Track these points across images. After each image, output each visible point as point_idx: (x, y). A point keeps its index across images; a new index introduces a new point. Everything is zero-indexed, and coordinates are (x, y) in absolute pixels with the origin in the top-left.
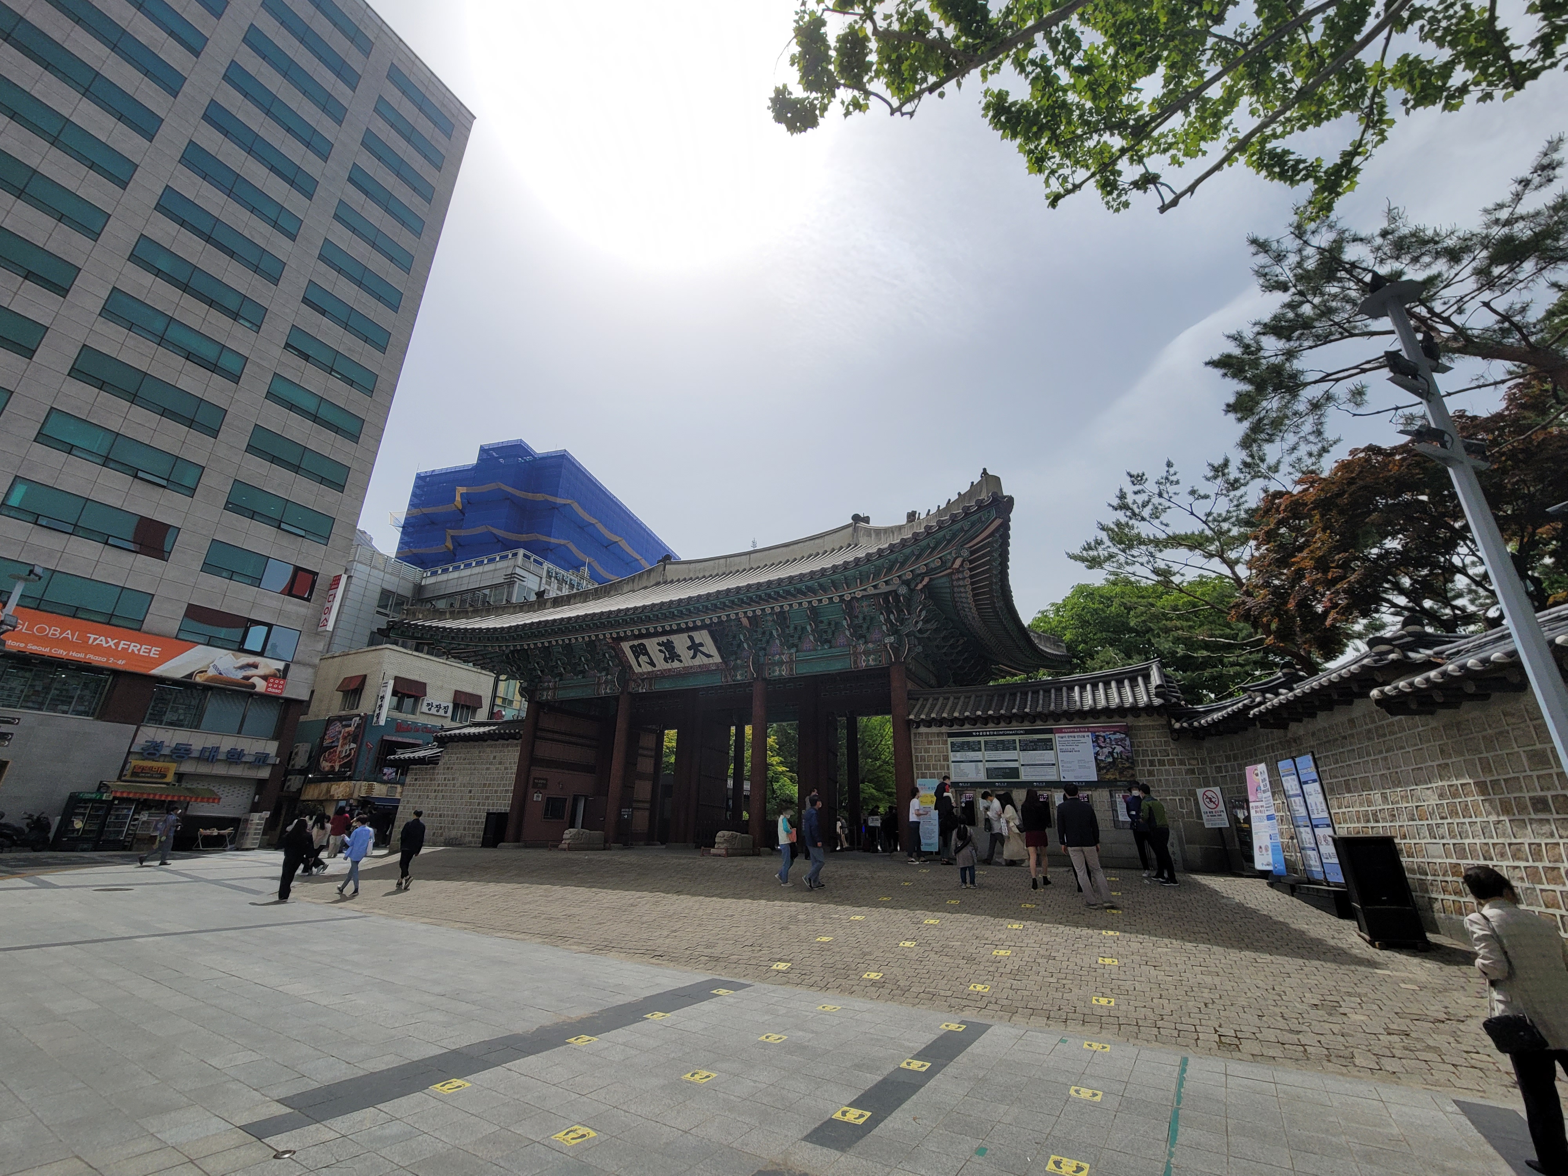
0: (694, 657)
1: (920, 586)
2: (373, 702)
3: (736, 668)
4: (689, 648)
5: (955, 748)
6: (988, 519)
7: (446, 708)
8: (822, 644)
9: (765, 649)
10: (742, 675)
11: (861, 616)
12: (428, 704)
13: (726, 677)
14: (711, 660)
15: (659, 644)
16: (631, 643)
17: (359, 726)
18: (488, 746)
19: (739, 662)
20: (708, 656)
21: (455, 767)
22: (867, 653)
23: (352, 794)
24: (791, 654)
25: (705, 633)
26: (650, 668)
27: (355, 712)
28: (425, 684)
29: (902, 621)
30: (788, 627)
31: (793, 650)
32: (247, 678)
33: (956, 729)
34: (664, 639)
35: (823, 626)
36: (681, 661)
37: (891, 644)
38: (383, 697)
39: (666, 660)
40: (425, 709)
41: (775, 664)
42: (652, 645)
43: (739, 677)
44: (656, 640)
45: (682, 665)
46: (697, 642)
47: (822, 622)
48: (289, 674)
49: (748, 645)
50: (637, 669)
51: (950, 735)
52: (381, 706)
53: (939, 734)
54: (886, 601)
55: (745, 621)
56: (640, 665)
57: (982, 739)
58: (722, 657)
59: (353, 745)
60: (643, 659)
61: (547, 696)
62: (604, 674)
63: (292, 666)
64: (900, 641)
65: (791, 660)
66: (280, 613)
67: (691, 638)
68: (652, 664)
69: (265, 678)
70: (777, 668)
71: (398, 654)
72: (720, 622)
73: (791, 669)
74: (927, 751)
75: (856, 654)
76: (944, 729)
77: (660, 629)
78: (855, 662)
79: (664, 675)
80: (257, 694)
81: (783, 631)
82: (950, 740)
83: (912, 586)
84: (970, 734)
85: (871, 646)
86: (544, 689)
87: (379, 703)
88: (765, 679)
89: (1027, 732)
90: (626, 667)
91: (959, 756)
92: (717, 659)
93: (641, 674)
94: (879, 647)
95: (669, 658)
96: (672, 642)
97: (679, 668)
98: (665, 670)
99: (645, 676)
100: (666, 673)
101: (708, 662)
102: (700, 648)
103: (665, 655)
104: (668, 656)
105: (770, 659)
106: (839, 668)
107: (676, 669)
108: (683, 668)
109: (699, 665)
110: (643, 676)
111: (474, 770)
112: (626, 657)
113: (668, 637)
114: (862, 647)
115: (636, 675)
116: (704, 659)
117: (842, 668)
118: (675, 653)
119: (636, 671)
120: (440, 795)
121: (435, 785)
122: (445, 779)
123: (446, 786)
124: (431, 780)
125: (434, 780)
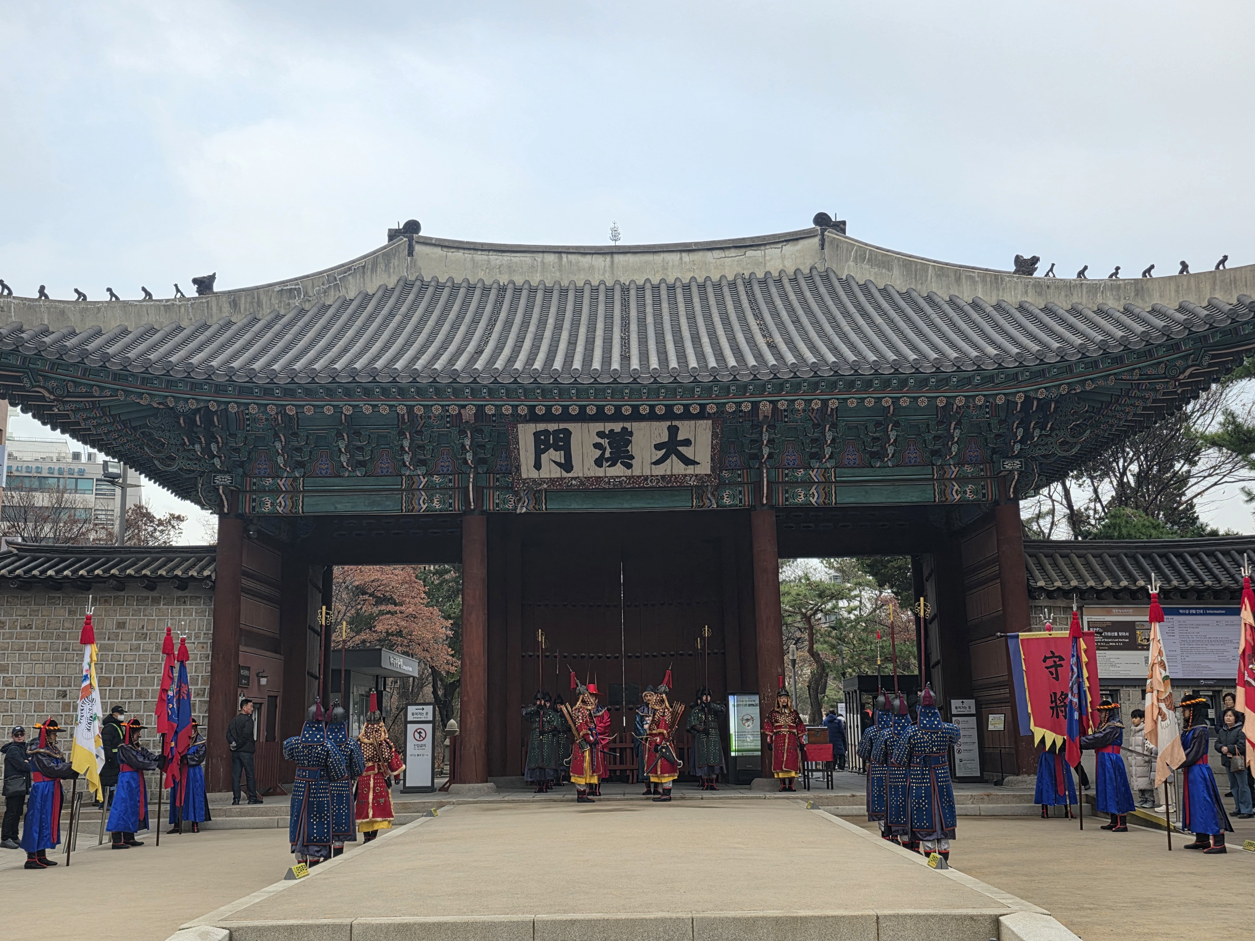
0: (657, 463)
3: (722, 485)
4: (658, 447)
8: (884, 458)
10: (733, 497)
13: (700, 498)
14: (691, 470)
15: (600, 434)
16: (541, 427)
19: (726, 474)
20: (687, 462)
22: (962, 480)
24: (826, 470)
25: (702, 424)
26: (556, 472)
31: (830, 464)
34: (617, 427)
36: (629, 466)
39: (599, 463)
41: (796, 483)
42: (583, 434)
43: (727, 501)
44: (599, 426)
45: (628, 472)
46: (681, 437)
50: (528, 471)
54: (1024, 407)
56: (538, 466)
58: (717, 466)
60: (551, 456)
61: (271, 505)
65: (827, 481)
67: (673, 431)
68: (567, 466)
70: (801, 491)
72: (752, 412)
73: (828, 495)
75: (943, 480)
78: (943, 493)
79: (581, 488)
85: (969, 469)
86: (263, 491)
88: (773, 508)
92: (704, 468)
93: (534, 480)
94: (982, 473)
95: (607, 460)
96: (631, 434)
97: (620, 477)
98: (588, 478)
99: (545, 486)
100: (592, 484)
101: (684, 473)
102: (680, 448)
103: (603, 454)
104: (607, 455)
105: (787, 475)
106: (915, 499)
107: (612, 477)
108: (629, 478)
109: (663, 477)
110: (541, 485)
111: (66, 649)
112: (518, 449)
113: (627, 425)
114: (954, 471)
115: (524, 483)
116: (674, 466)
117: (920, 500)
118: (628, 451)
119: (524, 476)
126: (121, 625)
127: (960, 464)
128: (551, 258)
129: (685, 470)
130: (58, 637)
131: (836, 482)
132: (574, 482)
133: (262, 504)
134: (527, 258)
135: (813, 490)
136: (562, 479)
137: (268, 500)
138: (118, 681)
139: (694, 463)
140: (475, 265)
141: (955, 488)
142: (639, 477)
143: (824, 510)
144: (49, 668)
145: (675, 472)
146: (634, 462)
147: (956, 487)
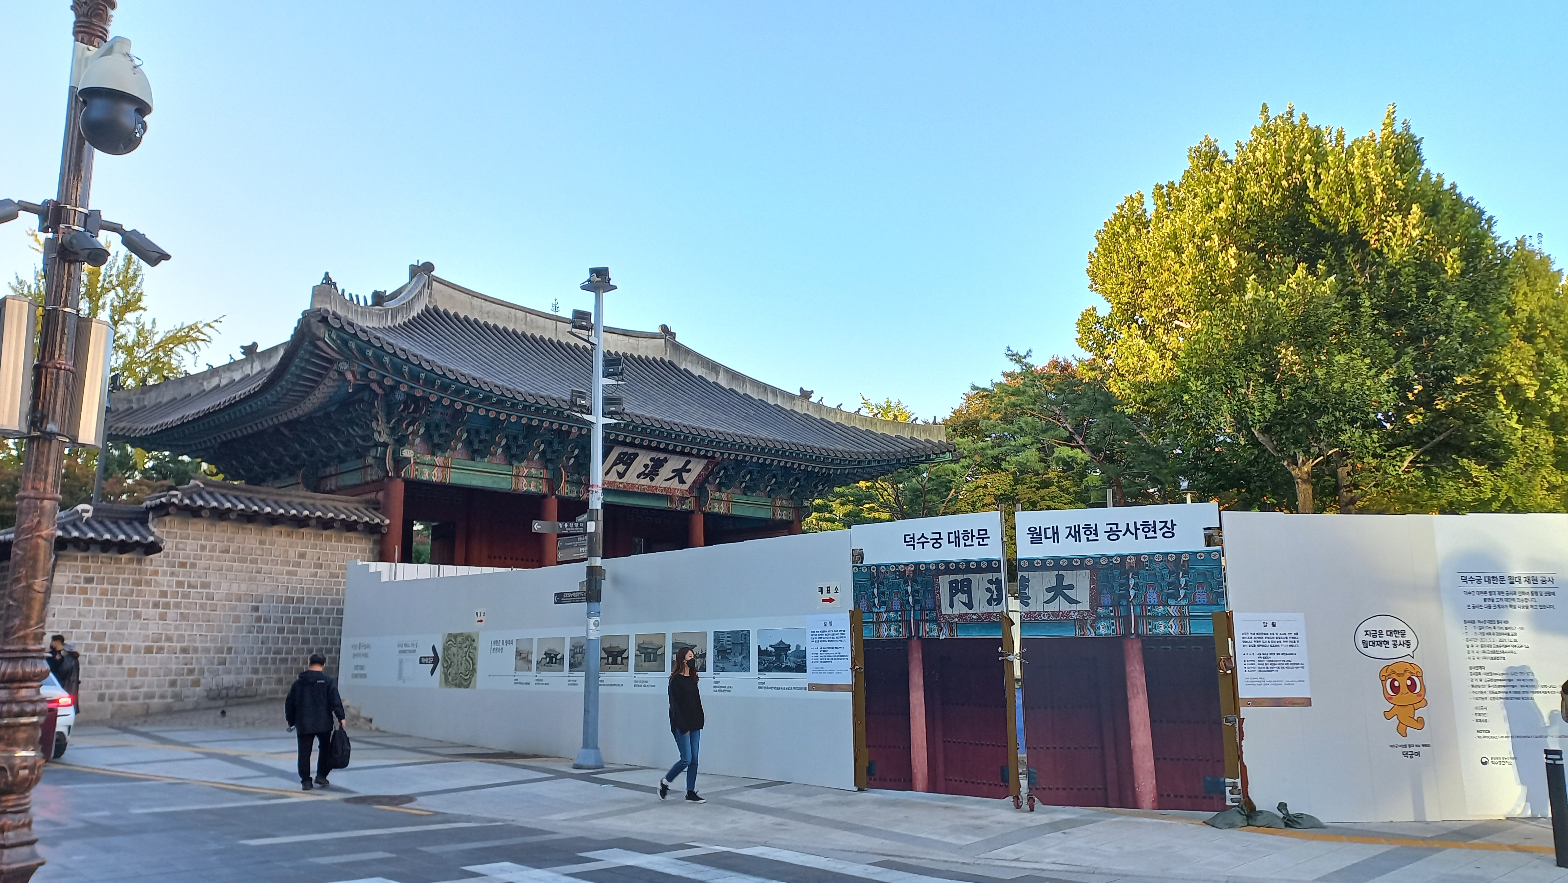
0: (667, 480)
4: (674, 471)
10: (687, 504)
15: (651, 460)
20: (681, 482)
22: (782, 508)
24: (728, 494)
25: (703, 463)
31: (730, 491)
34: (662, 456)
36: (652, 479)
39: (639, 476)
43: (684, 506)
44: (653, 455)
45: (650, 483)
46: (687, 467)
56: (607, 473)
65: (729, 500)
67: (687, 463)
68: (622, 475)
70: (716, 505)
73: (728, 509)
75: (775, 507)
78: (774, 514)
85: (785, 502)
88: (703, 513)
92: (686, 487)
98: (628, 484)
106: (763, 516)
108: (649, 486)
111: (259, 572)
114: (779, 503)
116: (675, 484)
118: (657, 471)
120: (171, 613)
121: (152, 594)
122: (180, 584)
123: (186, 596)
124: (138, 583)
125: (148, 583)
127: (782, 499)
129: (679, 486)
130: (251, 562)
131: (731, 502)
132: (620, 486)
133: (422, 473)
134: (505, 310)
135: (722, 505)
136: (614, 483)
137: (426, 471)
139: (684, 482)
141: (779, 512)
142: (653, 487)
144: (244, 587)
145: (671, 486)
146: (656, 478)
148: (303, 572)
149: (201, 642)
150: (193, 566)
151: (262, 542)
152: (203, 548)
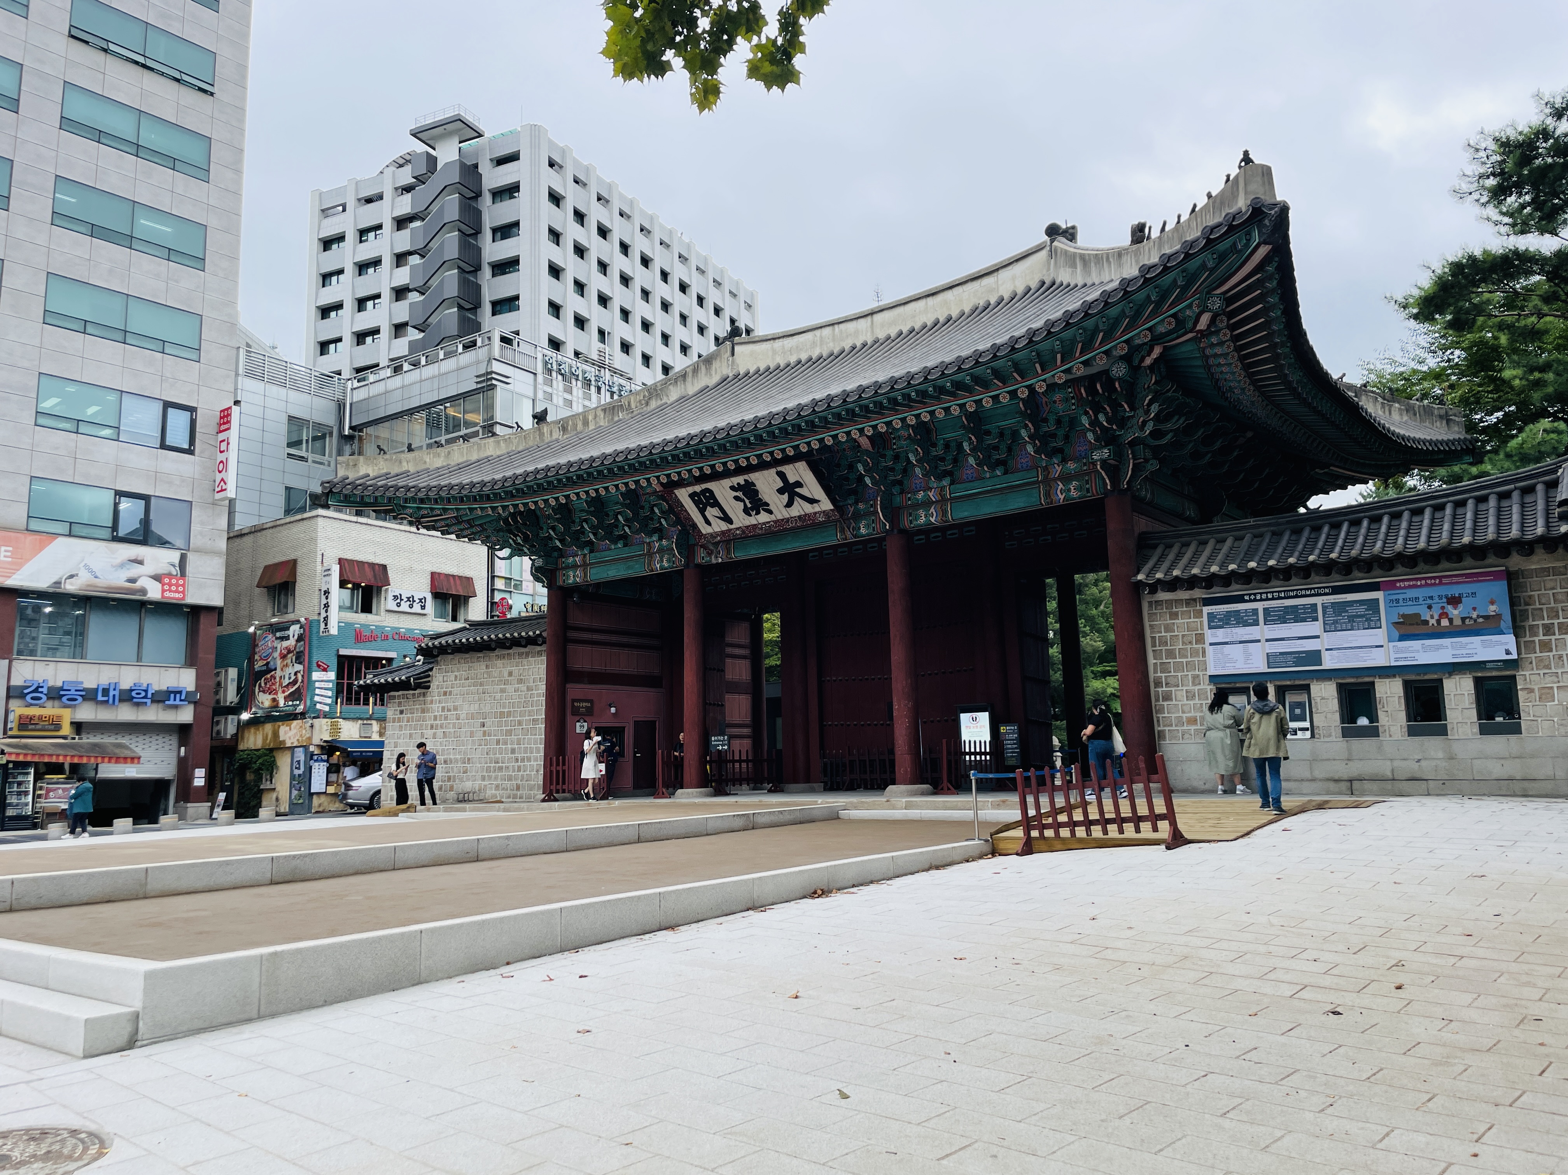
0: (789, 504)
1: (1148, 361)
2: (316, 601)
3: (858, 516)
4: (781, 491)
5: (1215, 622)
6: (1247, 246)
7: (422, 601)
8: (992, 468)
9: (900, 483)
10: (867, 526)
11: (1052, 419)
12: (395, 597)
13: (843, 531)
14: (816, 508)
15: (732, 488)
16: (690, 490)
17: (300, 639)
18: (498, 657)
19: (861, 506)
20: (812, 501)
21: (455, 690)
22: (1066, 478)
23: (310, 738)
24: (942, 488)
25: (802, 466)
26: (724, 526)
27: (291, 617)
28: (384, 567)
29: (1123, 422)
30: (934, 445)
31: (946, 482)
32: (133, 581)
33: (1218, 592)
34: (740, 480)
35: (991, 441)
36: (770, 512)
37: (1104, 462)
38: (327, 593)
39: (746, 511)
40: (391, 605)
41: (918, 505)
42: (722, 490)
43: (863, 531)
44: (727, 483)
45: (773, 517)
46: (792, 479)
47: (988, 433)
48: (189, 569)
49: (872, 478)
50: (705, 529)
51: (1207, 602)
52: (327, 606)
53: (1190, 602)
54: (1091, 390)
55: (865, 442)
56: (708, 522)
57: (1260, 606)
58: (833, 501)
59: (298, 667)
60: (711, 512)
61: (574, 577)
62: (655, 537)
63: (191, 557)
64: (1119, 455)
65: (944, 498)
66: (156, 476)
67: (782, 475)
68: (727, 519)
69: (157, 578)
70: (922, 513)
71: (337, 524)
72: (824, 448)
73: (945, 513)
74: (1168, 629)
75: (1048, 482)
76: (1198, 593)
77: (732, 466)
78: (1048, 494)
79: (749, 535)
80: (151, 603)
81: (927, 452)
82: (1206, 610)
83: (1136, 362)
84: (1240, 599)
85: (1071, 466)
86: (568, 567)
87: (324, 601)
88: (903, 532)
89: (1336, 591)
90: (688, 528)
91: (1221, 635)
92: (826, 505)
93: (711, 535)
94: (1085, 468)
95: (752, 509)
96: (753, 484)
97: (769, 522)
98: (747, 527)
99: (719, 538)
100: (750, 532)
101: (812, 511)
102: (797, 490)
103: (745, 505)
104: (749, 505)
105: (909, 499)
106: (1022, 505)
107: (764, 524)
108: (776, 522)
109: (800, 517)
110: (716, 537)
111: (484, 693)
112: (686, 511)
113: (746, 477)
114: (1058, 470)
115: (705, 538)
116: (802, 507)
117: (1027, 505)
118: (760, 500)
119: (704, 532)
120: (440, 732)
121: (430, 718)
122: (443, 709)
123: (446, 718)
124: (423, 711)
125: (428, 711)
126: (510, 674)
127: (1064, 461)
128: (827, 331)
129: (813, 508)
131: (951, 499)
132: (738, 532)
133: (568, 576)
134: (809, 336)
135: (932, 510)
136: (730, 530)
137: (571, 573)
138: (509, 714)
140: (774, 352)
141: (1060, 488)
142: (782, 520)
143: (942, 529)
145: (807, 511)
146: (771, 507)
147: (1061, 486)
148: (510, 688)
149: (454, 754)
150: (450, 692)
151: (487, 667)
152: (456, 677)
